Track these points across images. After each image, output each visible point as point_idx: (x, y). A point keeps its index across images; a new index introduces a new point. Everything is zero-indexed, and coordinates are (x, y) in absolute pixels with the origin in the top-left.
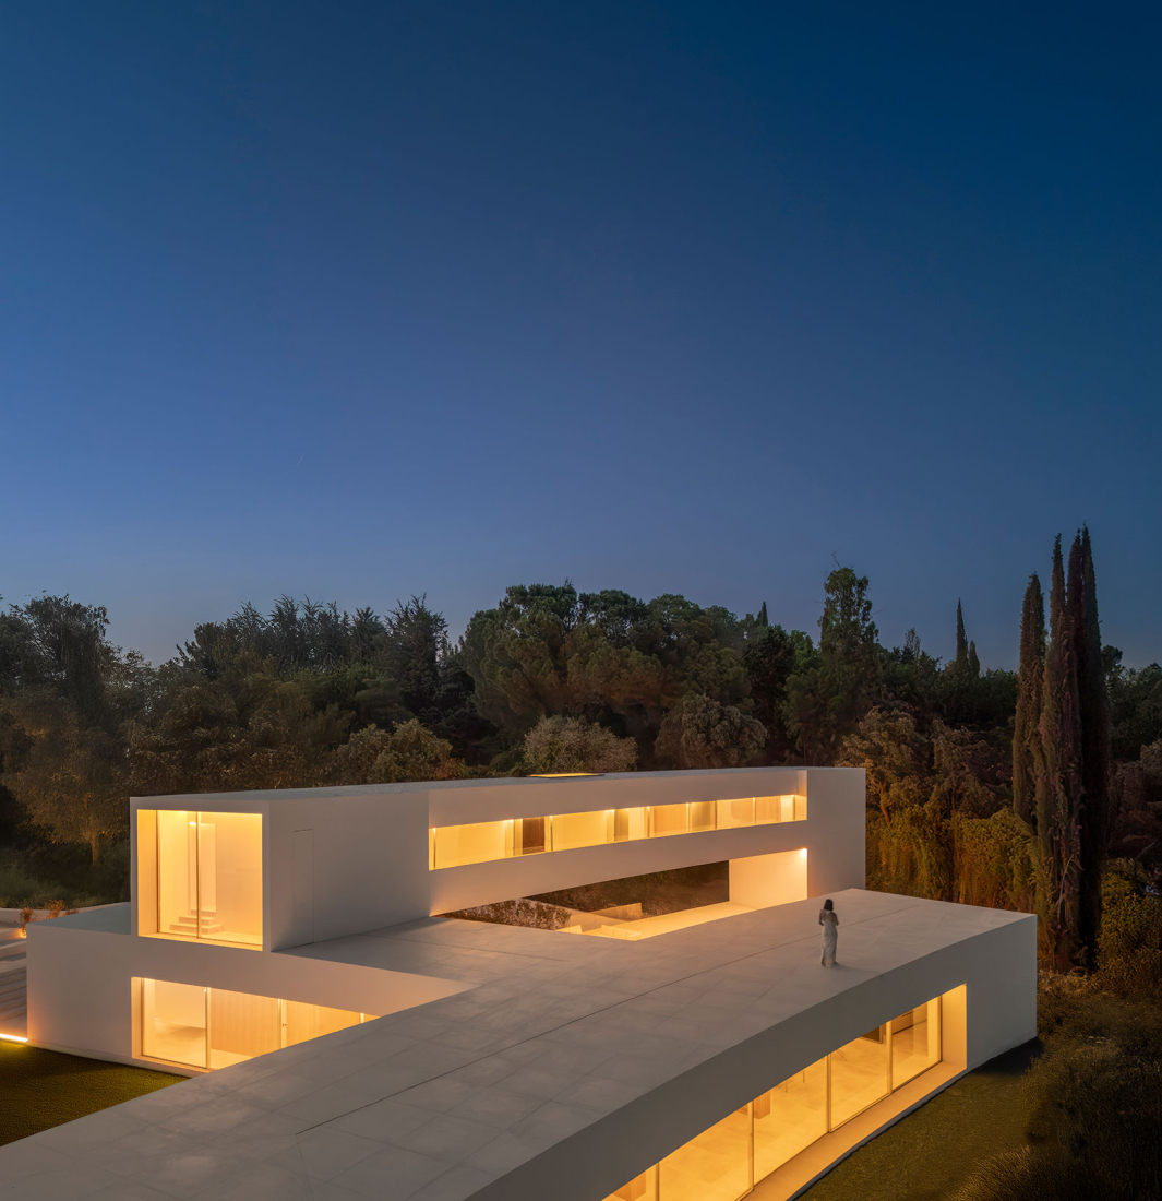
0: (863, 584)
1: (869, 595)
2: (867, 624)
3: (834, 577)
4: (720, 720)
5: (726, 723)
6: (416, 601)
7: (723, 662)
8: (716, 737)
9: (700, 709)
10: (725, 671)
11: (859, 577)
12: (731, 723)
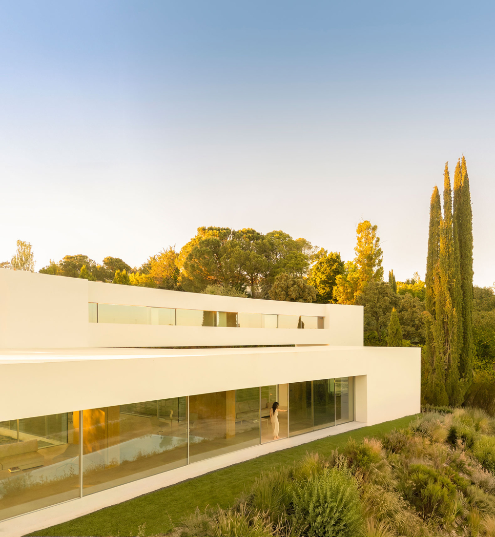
0: (375, 228)
1: (378, 234)
2: (377, 249)
3: (360, 225)
4: (293, 285)
5: (296, 286)
6: (171, 248)
7: (298, 259)
8: (291, 293)
9: (283, 280)
10: (299, 264)
11: (373, 225)
12: (299, 286)
